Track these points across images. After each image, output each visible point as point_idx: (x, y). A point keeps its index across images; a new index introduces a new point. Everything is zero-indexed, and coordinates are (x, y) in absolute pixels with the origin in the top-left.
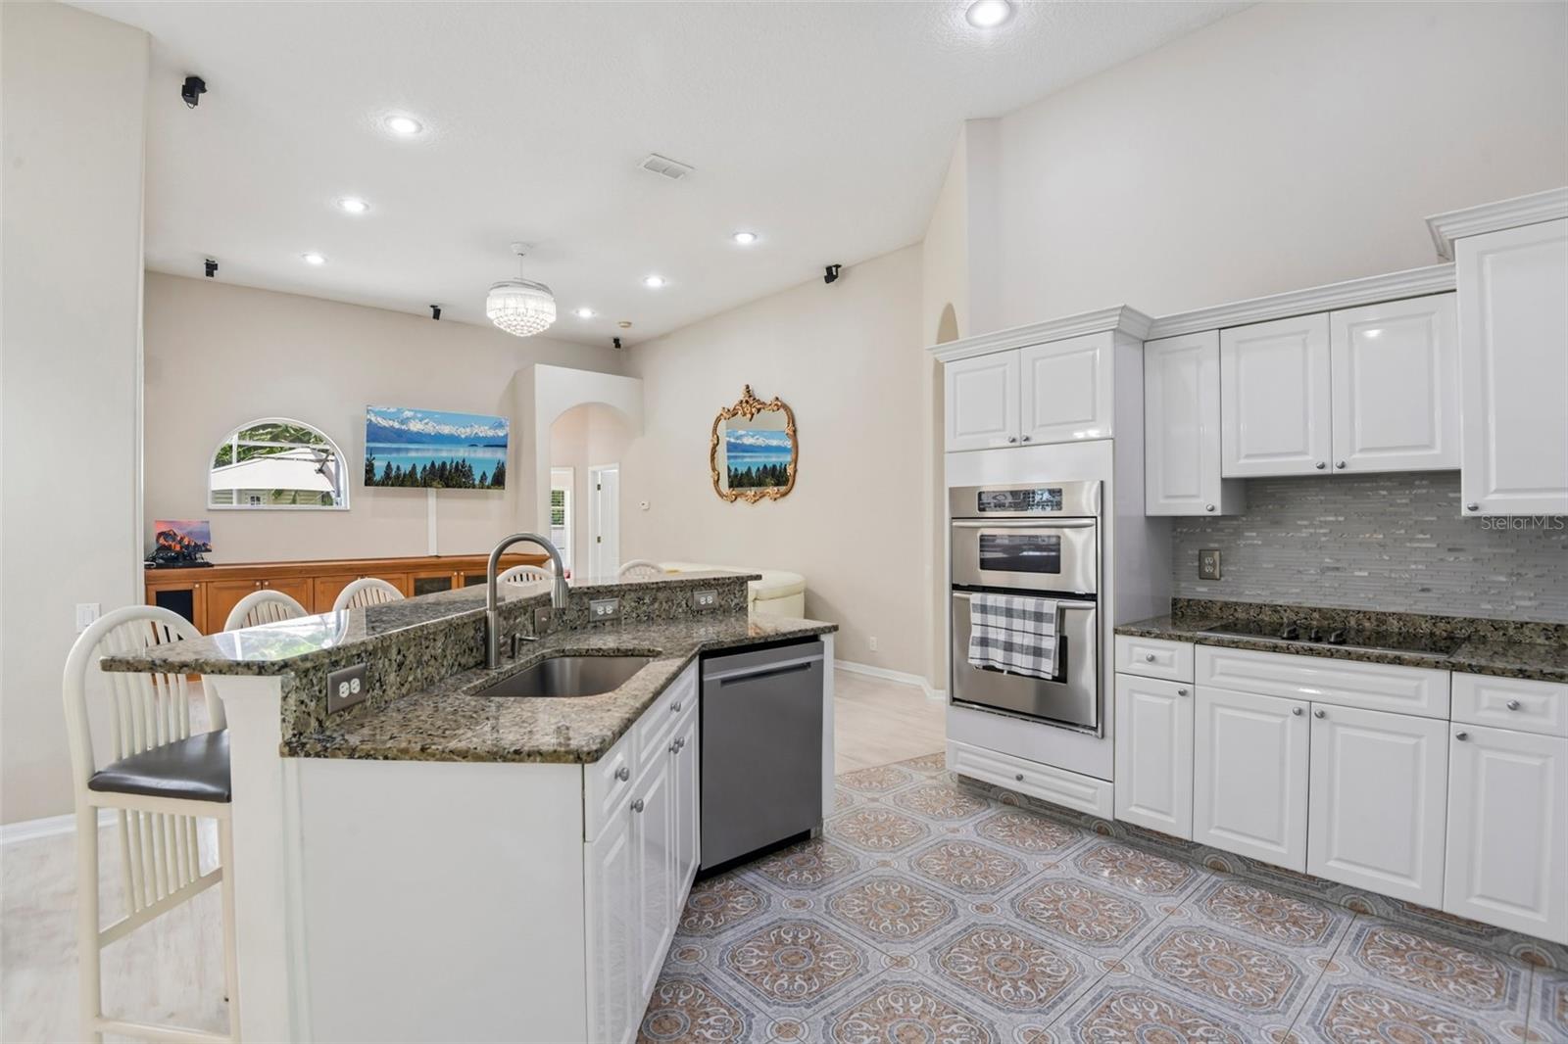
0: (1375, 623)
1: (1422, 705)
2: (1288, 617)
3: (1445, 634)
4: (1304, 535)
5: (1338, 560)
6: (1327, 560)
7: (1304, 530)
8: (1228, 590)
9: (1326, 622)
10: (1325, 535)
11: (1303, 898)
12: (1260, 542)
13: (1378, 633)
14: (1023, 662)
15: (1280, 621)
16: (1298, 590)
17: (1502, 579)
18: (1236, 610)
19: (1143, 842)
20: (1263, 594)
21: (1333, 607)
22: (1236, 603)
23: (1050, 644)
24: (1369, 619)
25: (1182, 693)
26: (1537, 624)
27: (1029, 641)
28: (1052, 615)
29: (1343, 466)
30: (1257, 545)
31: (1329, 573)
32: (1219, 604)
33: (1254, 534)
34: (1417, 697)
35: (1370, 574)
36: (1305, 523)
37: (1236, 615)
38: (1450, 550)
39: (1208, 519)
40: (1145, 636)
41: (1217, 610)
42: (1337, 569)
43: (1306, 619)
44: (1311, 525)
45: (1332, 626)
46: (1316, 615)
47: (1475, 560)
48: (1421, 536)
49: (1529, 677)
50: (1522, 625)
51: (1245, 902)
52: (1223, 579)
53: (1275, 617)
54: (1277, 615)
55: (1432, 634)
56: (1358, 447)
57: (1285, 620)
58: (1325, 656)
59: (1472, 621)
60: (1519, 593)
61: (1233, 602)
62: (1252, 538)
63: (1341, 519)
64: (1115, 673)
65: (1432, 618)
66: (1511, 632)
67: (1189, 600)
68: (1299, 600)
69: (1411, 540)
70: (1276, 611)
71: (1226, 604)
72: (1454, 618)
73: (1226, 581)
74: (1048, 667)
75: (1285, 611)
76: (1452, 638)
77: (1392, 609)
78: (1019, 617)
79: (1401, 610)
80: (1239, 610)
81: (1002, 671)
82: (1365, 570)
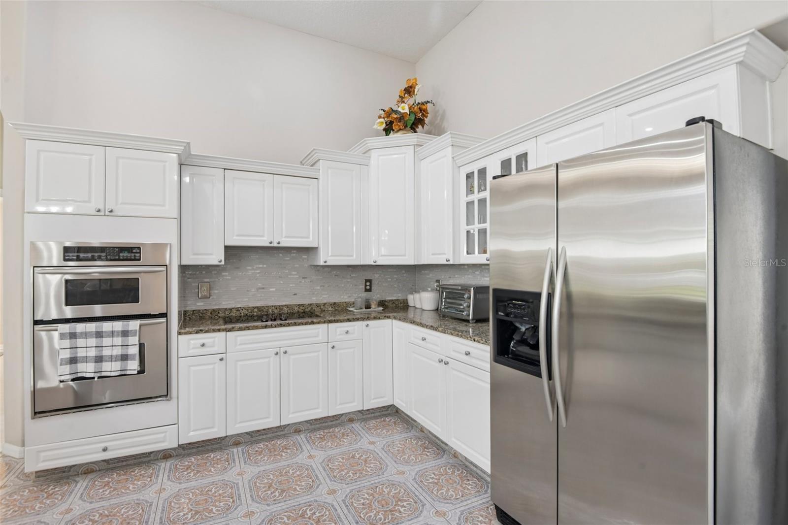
0: (278, 310)
1: (320, 339)
2: (244, 313)
3: (302, 311)
4: (250, 274)
5: (263, 284)
6: (259, 285)
7: (250, 271)
8: (214, 303)
9: (260, 313)
10: (258, 273)
11: (278, 437)
12: (230, 278)
13: (280, 314)
14: (111, 368)
15: (240, 315)
16: (247, 299)
17: (319, 288)
18: (219, 312)
19: (194, 450)
20: (231, 303)
21: (262, 305)
22: (219, 309)
23: (134, 350)
24: (276, 309)
25: (221, 360)
26: (329, 303)
27: (117, 351)
28: (136, 330)
29: (279, 243)
30: (229, 279)
31: (260, 290)
32: (210, 311)
33: (227, 274)
34: (317, 336)
35: (276, 289)
36: (250, 268)
37: (219, 315)
38: (303, 278)
39: (203, 266)
40: (199, 333)
41: (209, 314)
42: (263, 288)
43: (251, 312)
44: (253, 269)
45: (262, 314)
46: (256, 310)
47: (311, 281)
48: (294, 273)
49: (350, 321)
50: (325, 304)
51: (262, 451)
52: (211, 297)
53: (238, 313)
54: (239, 312)
55: (298, 312)
56: (284, 236)
57: (242, 314)
58: (287, 326)
59: (311, 305)
60: (323, 293)
61: (217, 309)
62: (225, 276)
63: (265, 266)
64: (178, 358)
65: (298, 305)
66: (322, 307)
67: (194, 311)
68: (248, 304)
69: (291, 275)
70: (238, 310)
71: (214, 310)
72: (305, 304)
73: (213, 298)
74: (133, 366)
75: (242, 310)
76: (305, 312)
77: (284, 304)
78: (108, 336)
79: (287, 303)
80: (220, 312)
81: (93, 378)
82: (274, 288)
